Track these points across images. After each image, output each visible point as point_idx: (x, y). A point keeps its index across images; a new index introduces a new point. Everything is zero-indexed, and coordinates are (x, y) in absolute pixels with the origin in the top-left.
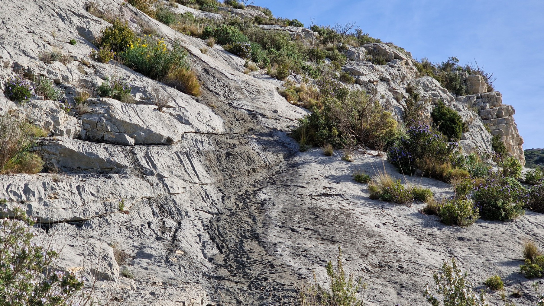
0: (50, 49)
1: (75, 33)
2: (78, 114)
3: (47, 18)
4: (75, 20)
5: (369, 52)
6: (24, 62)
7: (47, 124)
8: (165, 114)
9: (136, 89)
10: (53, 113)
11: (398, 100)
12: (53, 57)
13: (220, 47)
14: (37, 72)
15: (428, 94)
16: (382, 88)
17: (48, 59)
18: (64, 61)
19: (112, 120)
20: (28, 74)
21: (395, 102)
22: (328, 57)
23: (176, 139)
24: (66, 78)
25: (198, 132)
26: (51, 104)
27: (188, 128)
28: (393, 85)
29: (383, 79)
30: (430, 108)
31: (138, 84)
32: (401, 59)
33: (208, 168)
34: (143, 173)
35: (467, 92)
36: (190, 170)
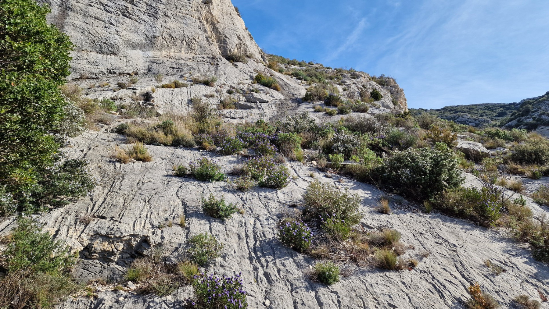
0: (240, 81)
1: (249, 77)
2: (245, 96)
3: (241, 74)
4: (249, 74)
5: (351, 75)
6: (233, 85)
7: (238, 99)
8: (268, 95)
9: (262, 90)
10: (239, 96)
11: (358, 89)
12: (240, 84)
13: (295, 78)
14: (236, 87)
15: (370, 87)
16: (353, 86)
17: (239, 84)
18: (243, 84)
19: (253, 97)
20: (234, 88)
21: (357, 90)
22: (336, 78)
23: (269, 101)
24: (243, 88)
25: (276, 99)
26: (239, 94)
27: (274, 98)
28: (357, 85)
29: (354, 83)
30: (370, 91)
31: (263, 89)
32: (362, 76)
33: (276, 107)
34: (259, 108)
35: (387, 85)
36: (271, 107)
